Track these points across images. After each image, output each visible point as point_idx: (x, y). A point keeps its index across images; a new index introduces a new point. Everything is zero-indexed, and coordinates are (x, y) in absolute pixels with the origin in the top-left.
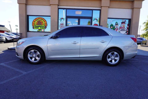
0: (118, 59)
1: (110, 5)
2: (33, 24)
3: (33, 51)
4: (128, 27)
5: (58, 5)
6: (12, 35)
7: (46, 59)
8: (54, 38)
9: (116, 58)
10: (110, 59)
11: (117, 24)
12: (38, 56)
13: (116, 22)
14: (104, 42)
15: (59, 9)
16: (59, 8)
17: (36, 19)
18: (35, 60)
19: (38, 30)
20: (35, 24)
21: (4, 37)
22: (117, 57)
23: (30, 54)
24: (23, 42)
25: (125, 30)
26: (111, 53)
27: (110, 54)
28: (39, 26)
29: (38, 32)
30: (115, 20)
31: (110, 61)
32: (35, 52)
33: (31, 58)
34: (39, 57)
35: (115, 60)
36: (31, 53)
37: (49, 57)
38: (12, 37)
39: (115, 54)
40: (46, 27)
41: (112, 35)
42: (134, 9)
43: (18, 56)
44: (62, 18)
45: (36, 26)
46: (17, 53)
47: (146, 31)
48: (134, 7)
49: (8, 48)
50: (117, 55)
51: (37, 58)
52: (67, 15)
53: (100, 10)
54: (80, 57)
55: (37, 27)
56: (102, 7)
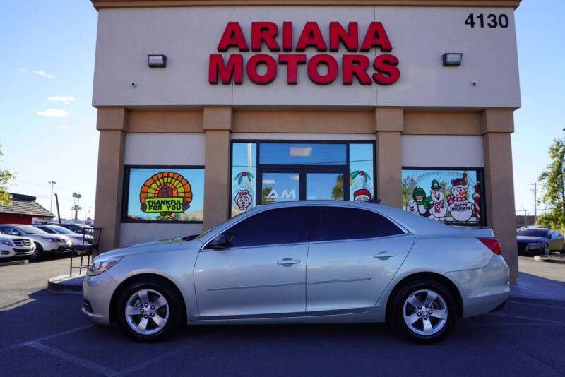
0: (441, 314)
1: (405, 125)
2: (145, 195)
3: (142, 293)
4: (477, 195)
5: (231, 132)
6: (61, 233)
7: (189, 321)
8: (216, 249)
9: (435, 314)
10: (414, 318)
11: (436, 187)
12: (161, 313)
13: (434, 181)
14: (387, 258)
15: (234, 144)
16: (232, 142)
17: (153, 179)
18: (151, 325)
19: (159, 214)
20: (150, 195)
21: (32, 241)
22: (441, 308)
23: (133, 305)
24: (111, 264)
25: (469, 205)
26: (416, 295)
27: (411, 299)
28: (163, 202)
29: (158, 221)
30: (428, 174)
31: (415, 325)
32: (152, 298)
33: (137, 320)
34: (163, 316)
35: (435, 322)
36: (138, 301)
37: (198, 316)
38: (59, 240)
39: (430, 299)
40: (186, 205)
41: (413, 231)
42: (490, 135)
43: (92, 312)
44: (244, 174)
45: (153, 203)
46: (88, 302)
47: (553, 203)
48: (489, 131)
49: (50, 284)
50: (437, 300)
51: (157, 319)
52: (262, 163)
53: (374, 143)
54: (306, 314)
55: (157, 206)
56: (379, 133)
